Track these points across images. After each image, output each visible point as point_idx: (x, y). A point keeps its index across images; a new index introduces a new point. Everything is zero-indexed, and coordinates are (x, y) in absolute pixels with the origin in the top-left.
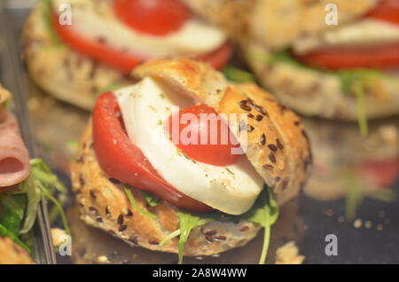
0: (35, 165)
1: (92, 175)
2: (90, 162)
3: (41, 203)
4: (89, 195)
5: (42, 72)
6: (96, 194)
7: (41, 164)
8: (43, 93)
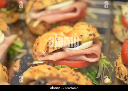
0: (104, 58)
1: (119, 63)
2: (120, 59)
3: (103, 69)
4: (118, 69)
5: (116, 33)
6: (119, 69)
7: (106, 58)
8: (116, 39)
